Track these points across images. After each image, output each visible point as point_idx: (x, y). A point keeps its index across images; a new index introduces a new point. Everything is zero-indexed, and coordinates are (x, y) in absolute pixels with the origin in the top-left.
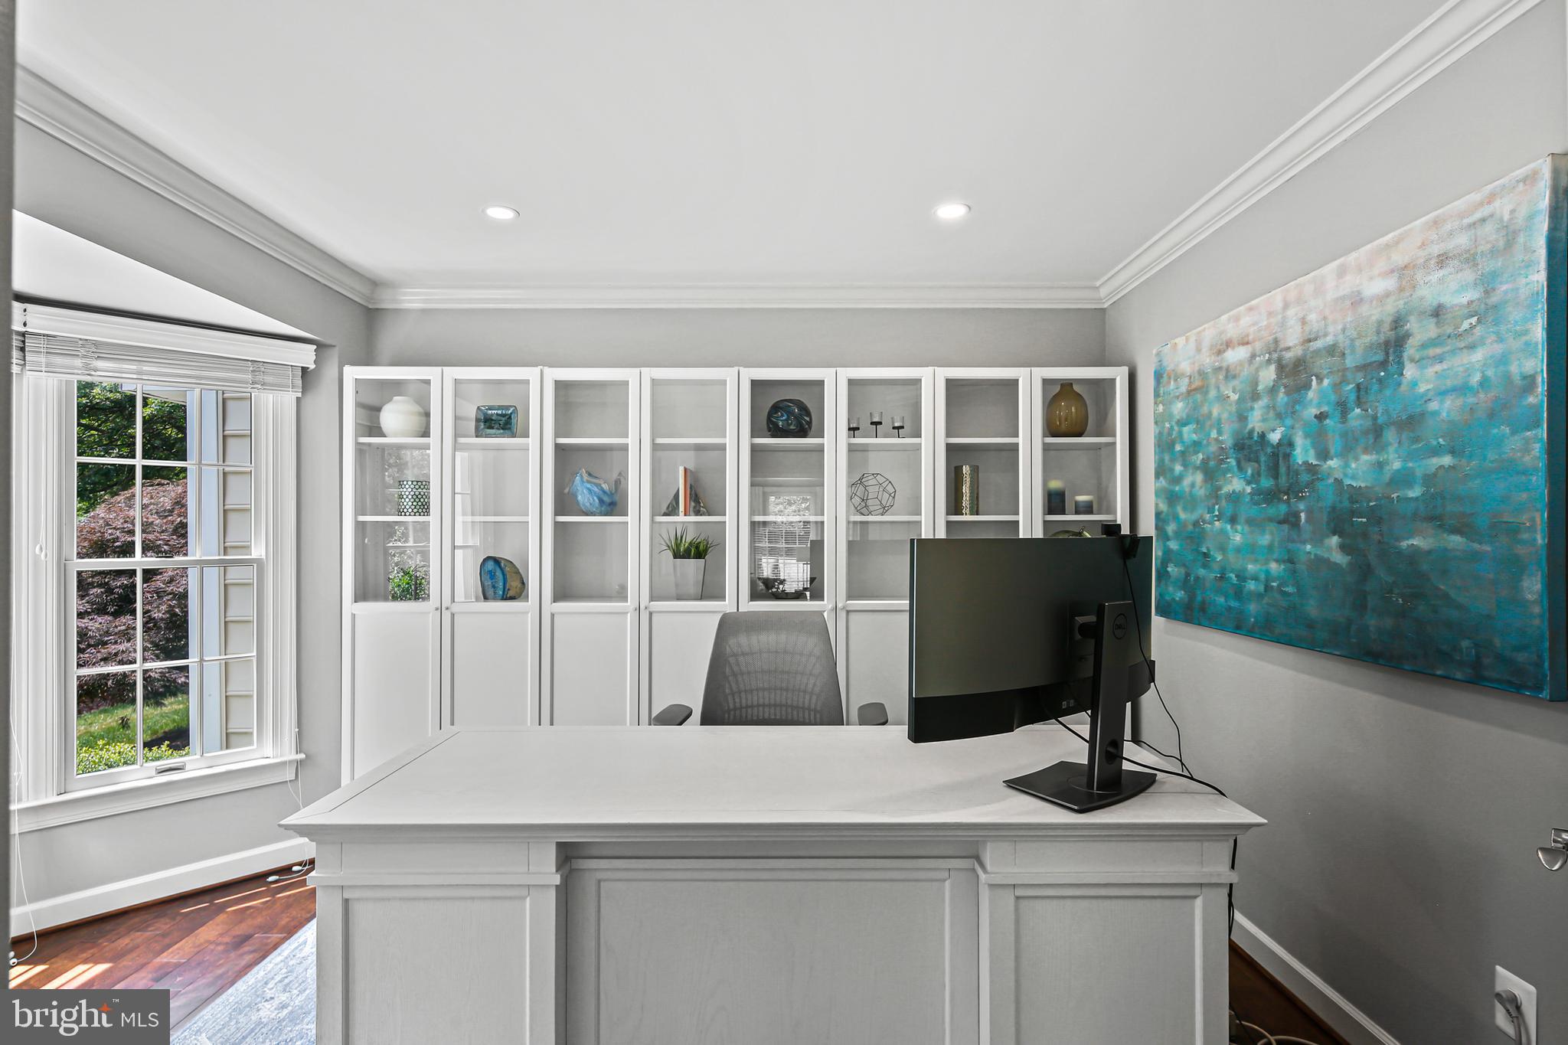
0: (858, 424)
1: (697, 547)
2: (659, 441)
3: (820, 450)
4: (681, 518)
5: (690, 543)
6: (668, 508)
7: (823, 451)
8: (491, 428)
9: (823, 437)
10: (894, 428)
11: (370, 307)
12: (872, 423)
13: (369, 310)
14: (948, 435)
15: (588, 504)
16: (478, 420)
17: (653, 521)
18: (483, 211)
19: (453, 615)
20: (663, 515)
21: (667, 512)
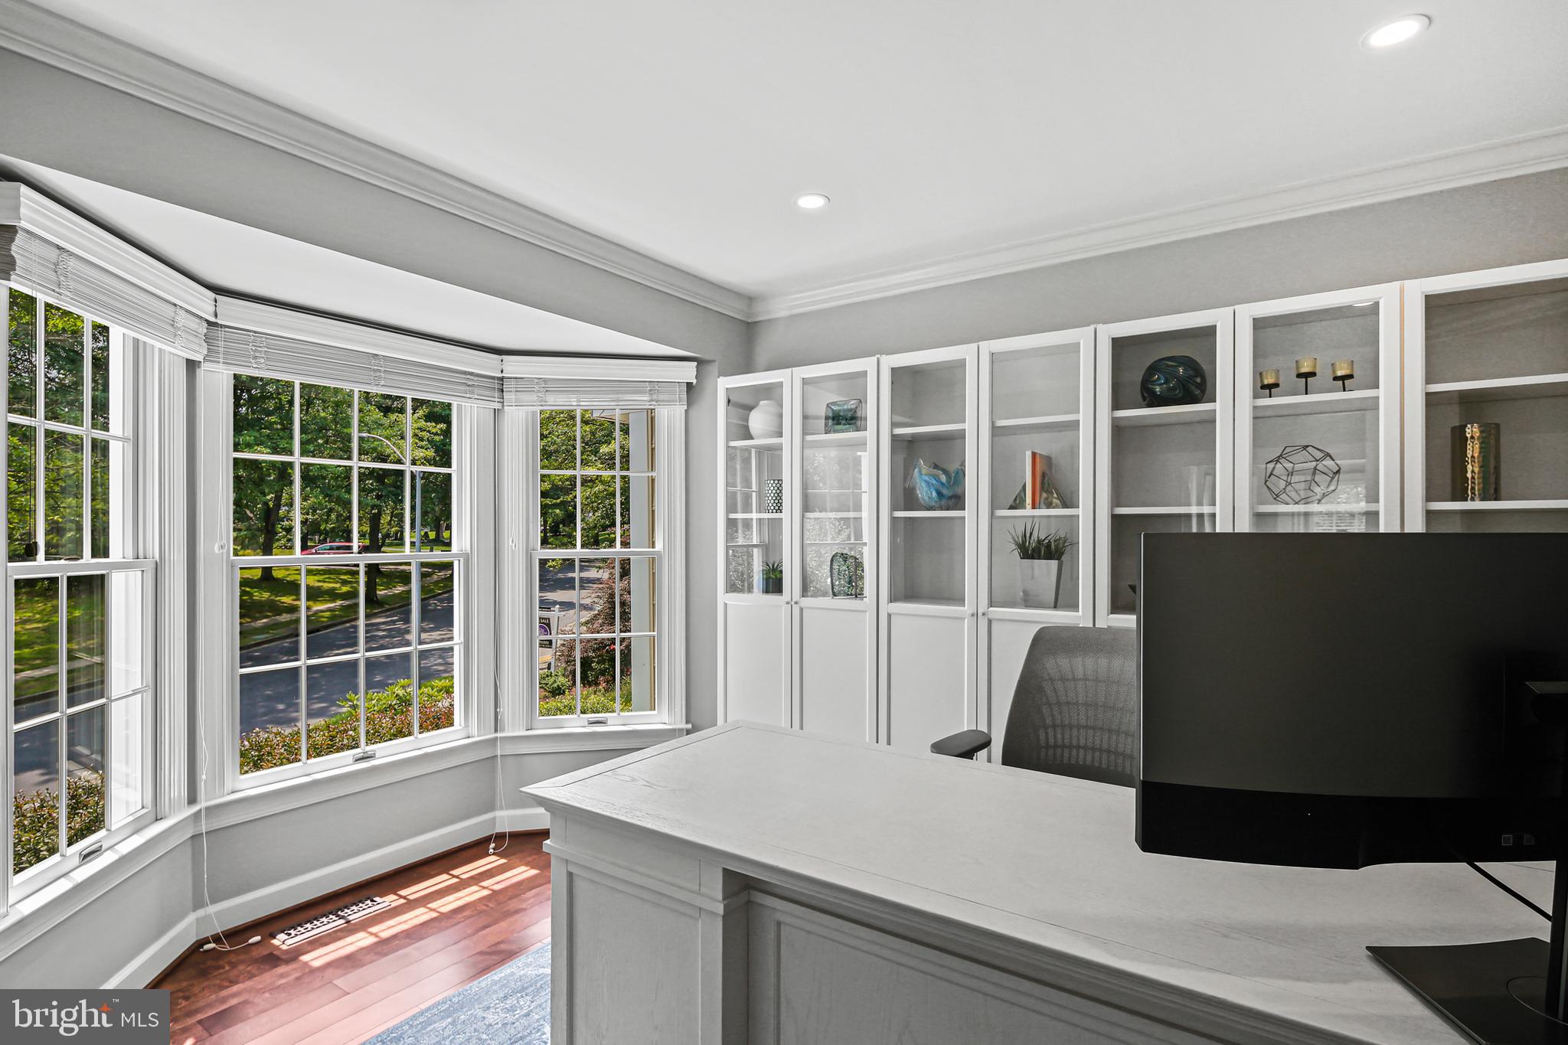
0: (1278, 378)
1: (1049, 545)
2: (1001, 423)
3: (1210, 421)
4: (1028, 511)
5: (1039, 542)
6: (1015, 500)
7: (1214, 421)
8: (839, 424)
9: (1215, 401)
10: (1336, 378)
11: (750, 321)
12: (1299, 376)
13: (749, 323)
14: (1429, 380)
15: (926, 498)
16: (827, 418)
17: (992, 515)
18: (795, 203)
19: (802, 610)
20: (1009, 509)
21: (1014, 505)
